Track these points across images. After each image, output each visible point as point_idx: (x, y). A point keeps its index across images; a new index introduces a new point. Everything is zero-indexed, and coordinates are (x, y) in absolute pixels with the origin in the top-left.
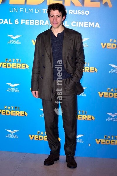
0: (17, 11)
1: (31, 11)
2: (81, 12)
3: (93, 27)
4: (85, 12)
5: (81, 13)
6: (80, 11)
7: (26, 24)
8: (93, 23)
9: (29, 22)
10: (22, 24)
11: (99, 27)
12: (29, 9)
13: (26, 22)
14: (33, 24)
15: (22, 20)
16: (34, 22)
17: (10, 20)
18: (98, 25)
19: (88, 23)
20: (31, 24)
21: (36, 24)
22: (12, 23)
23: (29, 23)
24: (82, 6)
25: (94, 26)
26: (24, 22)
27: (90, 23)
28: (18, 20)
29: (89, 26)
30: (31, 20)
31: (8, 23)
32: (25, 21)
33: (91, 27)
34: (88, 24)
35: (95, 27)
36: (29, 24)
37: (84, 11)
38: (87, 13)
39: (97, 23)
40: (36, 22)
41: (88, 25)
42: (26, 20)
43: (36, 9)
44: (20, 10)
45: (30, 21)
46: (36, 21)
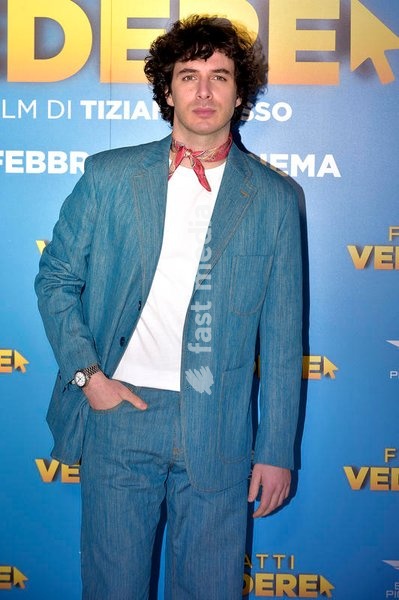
1: (27, 111)
3: (311, 173)
4: (270, 109)
5: (255, 114)
7: (9, 169)
8: (311, 159)
9: (20, 162)
11: (337, 174)
12: (21, 103)
13: (10, 161)
14: (41, 170)
16: (46, 161)
18: (330, 166)
20: (30, 170)
21: (52, 170)
23: (24, 165)
25: (316, 173)
27: (295, 158)
29: (294, 173)
30: (30, 154)
32: (3, 158)
33: (303, 174)
34: (289, 162)
35: (321, 174)
36: (20, 170)
37: (267, 105)
38: (282, 112)
39: (329, 159)
40: (52, 162)
41: (288, 168)
42: (10, 153)
43: (50, 102)
45: (24, 158)
46: (52, 154)
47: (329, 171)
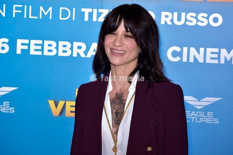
0: (4, 15)
1: (46, 14)
2: (196, 18)
4: (208, 18)
5: (198, 21)
6: (194, 15)
7: (32, 52)
10: (19, 52)
12: (41, 8)
13: (33, 47)
14: (54, 53)
15: (19, 42)
16: (57, 48)
19: (217, 50)
20: (46, 53)
21: (61, 54)
23: (42, 50)
26: (26, 47)
28: (7, 40)
29: (222, 61)
30: (46, 43)
32: (29, 45)
33: (228, 62)
34: (219, 53)
36: (40, 53)
37: (206, 15)
38: (216, 20)
40: (61, 48)
41: (219, 58)
42: (33, 42)
43: (61, 8)
44: (14, 11)
45: (42, 46)
46: (61, 43)
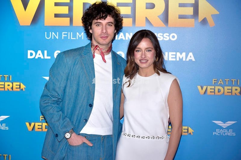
0: (57, 38)
2: (163, 36)
3: (184, 60)
4: (169, 36)
6: (162, 34)
8: (184, 54)
11: (194, 60)
17: (46, 52)
18: (191, 56)
22: (49, 58)
24: (164, 26)
25: (186, 59)
27: (178, 54)
29: (178, 59)
31: (42, 57)
33: (181, 60)
35: (188, 60)
37: (168, 34)
38: (173, 37)
39: (191, 54)
41: (176, 58)
44: (63, 36)
47: (191, 58)
